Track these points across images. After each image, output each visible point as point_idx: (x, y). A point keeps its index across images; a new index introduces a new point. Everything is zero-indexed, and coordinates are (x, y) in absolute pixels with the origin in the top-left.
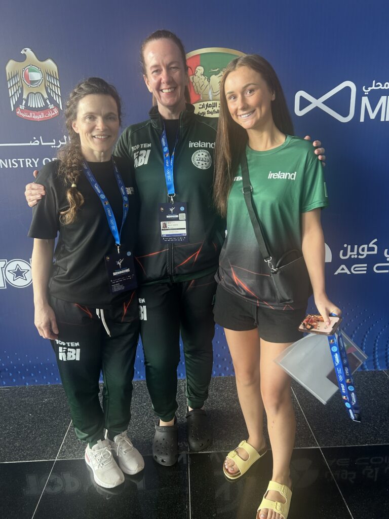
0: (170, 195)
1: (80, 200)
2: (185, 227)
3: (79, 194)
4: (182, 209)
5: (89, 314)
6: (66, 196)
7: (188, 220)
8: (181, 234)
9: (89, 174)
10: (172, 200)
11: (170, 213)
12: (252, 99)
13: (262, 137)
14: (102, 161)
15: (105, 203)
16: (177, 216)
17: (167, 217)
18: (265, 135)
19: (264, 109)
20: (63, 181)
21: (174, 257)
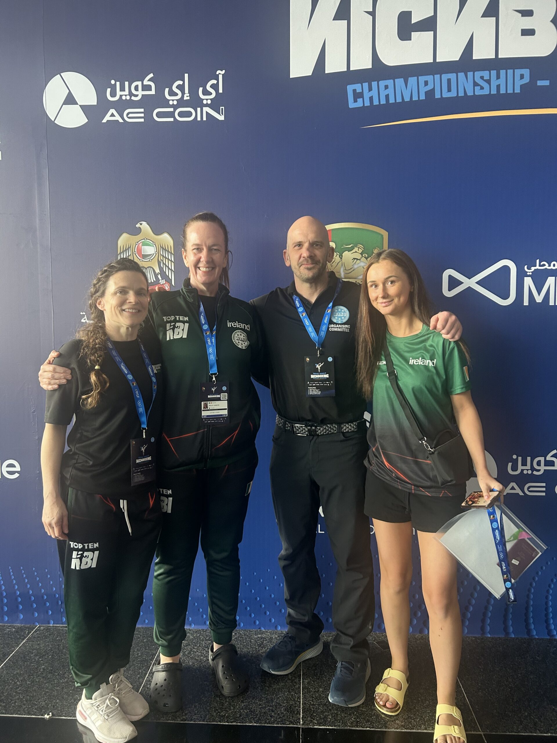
0: (212, 374)
1: (106, 383)
2: (227, 408)
3: (104, 376)
4: (224, 388)
5: (112, 507)
6: (89, 378)
7: (230, 401)
8: (222, 415)
9: (114, 353)
10: (214, 379)
11: (212, 393)
12: (392, 290)
13: (400, 324)
14: (129, 340)
15: (133, 384)
16: (219, 396)
17: (209, 397)
18: (404, 321)
19: (402, 299)
20: (86, 362)
21: (211, 438)
